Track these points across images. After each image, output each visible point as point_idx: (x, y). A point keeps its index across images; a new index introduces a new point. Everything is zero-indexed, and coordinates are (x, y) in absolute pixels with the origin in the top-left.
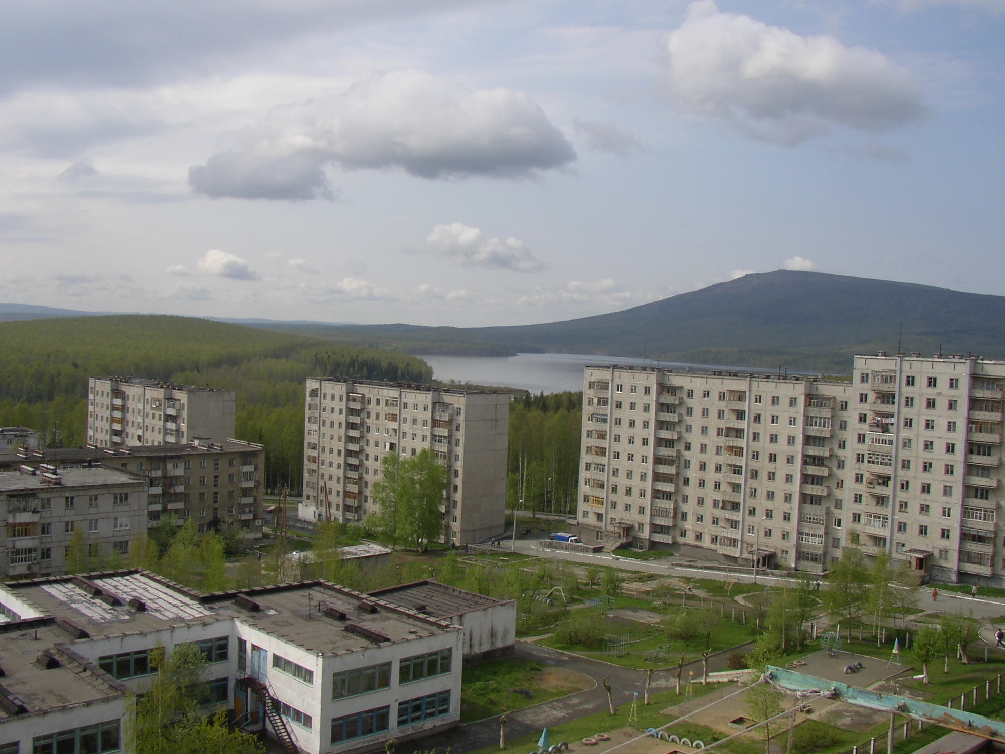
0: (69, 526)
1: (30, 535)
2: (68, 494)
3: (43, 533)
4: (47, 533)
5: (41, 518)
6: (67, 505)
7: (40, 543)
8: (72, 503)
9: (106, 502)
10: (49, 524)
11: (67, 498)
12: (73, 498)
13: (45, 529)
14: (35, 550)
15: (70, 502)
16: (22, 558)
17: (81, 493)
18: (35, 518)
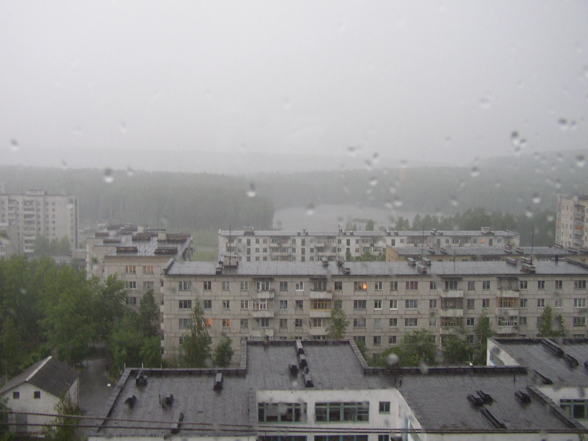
0: (541, 302)
1: (512, 307)
2: (540, 279)
3: (522, 306)
4: (524, 306)
5: (520, 295)
6: (539, 287)
7: (519, 313)
8: (543, 286)
9: (568, 287)
10: (526, 300)
11: (539, 282)
12: (543, 282)
13: (523, 302)
14: (516, 317)
15: (541, 285)
16: (506, 323)
17: (550, 279)
18: (516, 295)
